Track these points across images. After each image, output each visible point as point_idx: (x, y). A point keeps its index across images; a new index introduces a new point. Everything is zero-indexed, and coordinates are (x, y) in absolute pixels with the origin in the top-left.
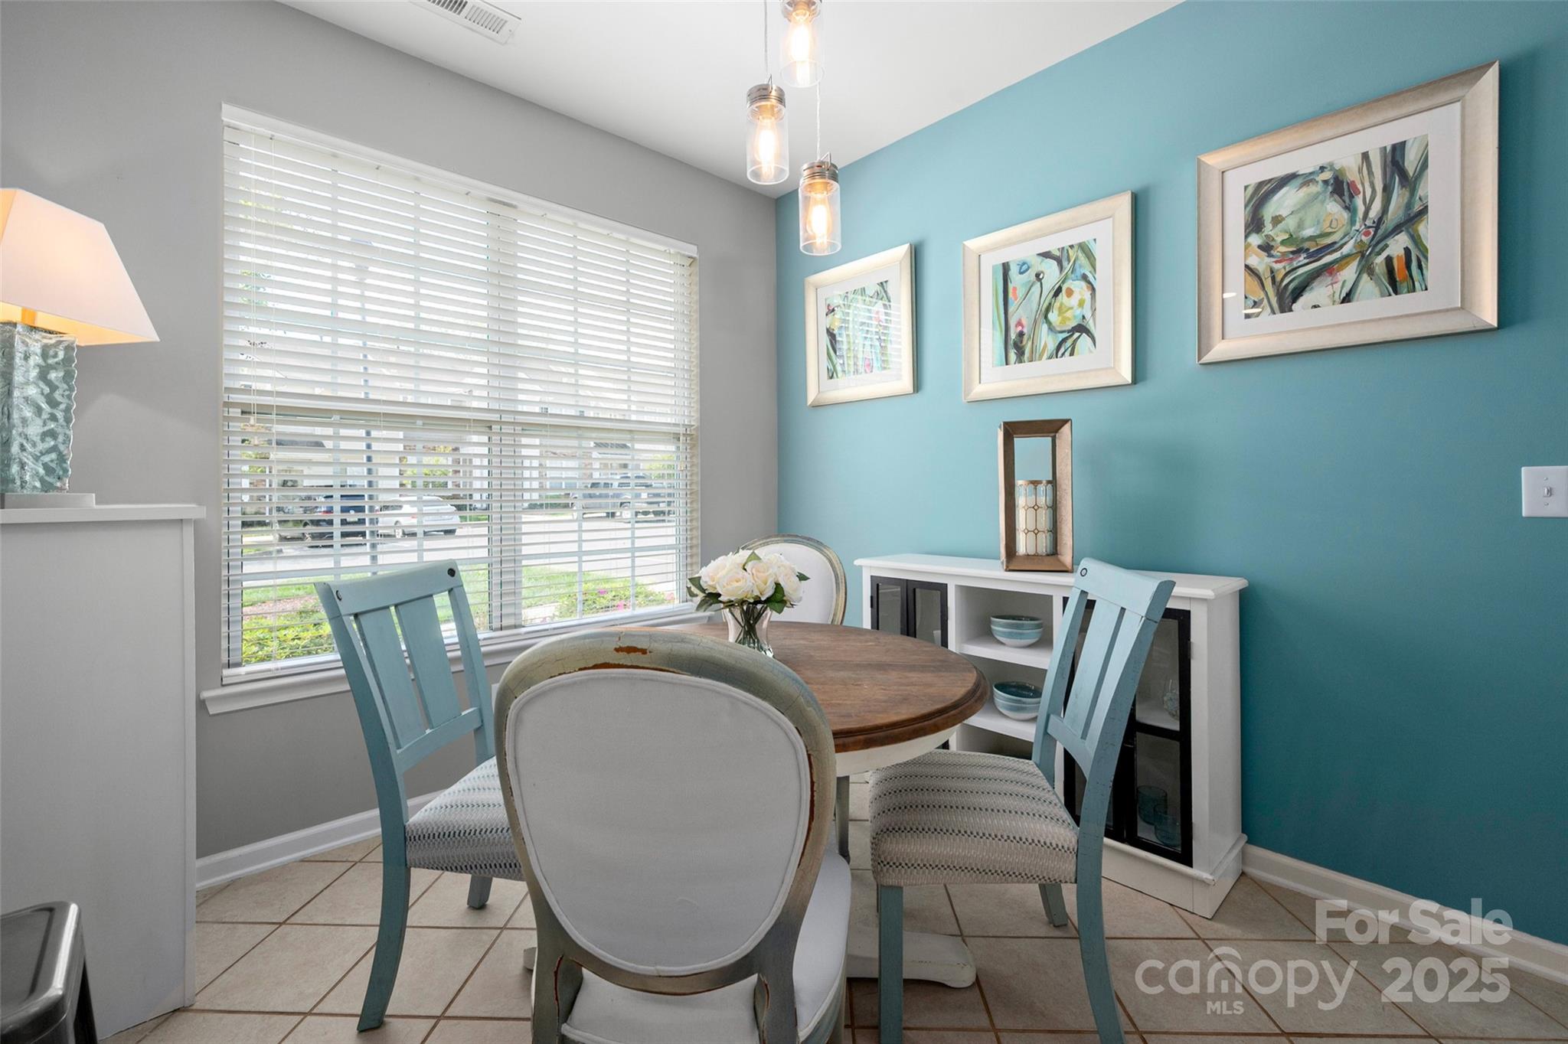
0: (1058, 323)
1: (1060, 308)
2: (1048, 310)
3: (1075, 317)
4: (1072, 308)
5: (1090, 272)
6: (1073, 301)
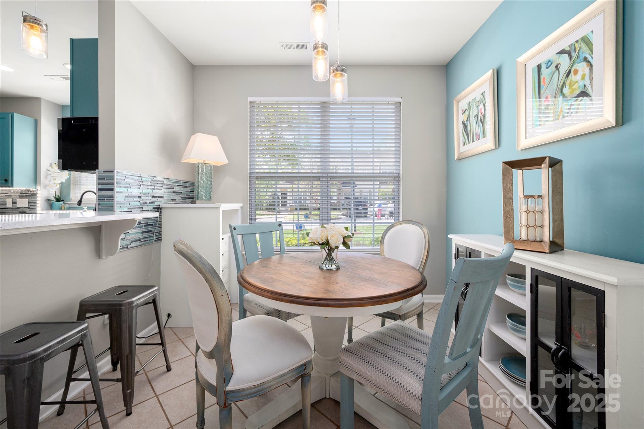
0: (569, 94)
1: (570, 84)
2: (562, 87)
3: (579, 87)
4: (577, 82)
5: (589, 54)
6: (579, 76)
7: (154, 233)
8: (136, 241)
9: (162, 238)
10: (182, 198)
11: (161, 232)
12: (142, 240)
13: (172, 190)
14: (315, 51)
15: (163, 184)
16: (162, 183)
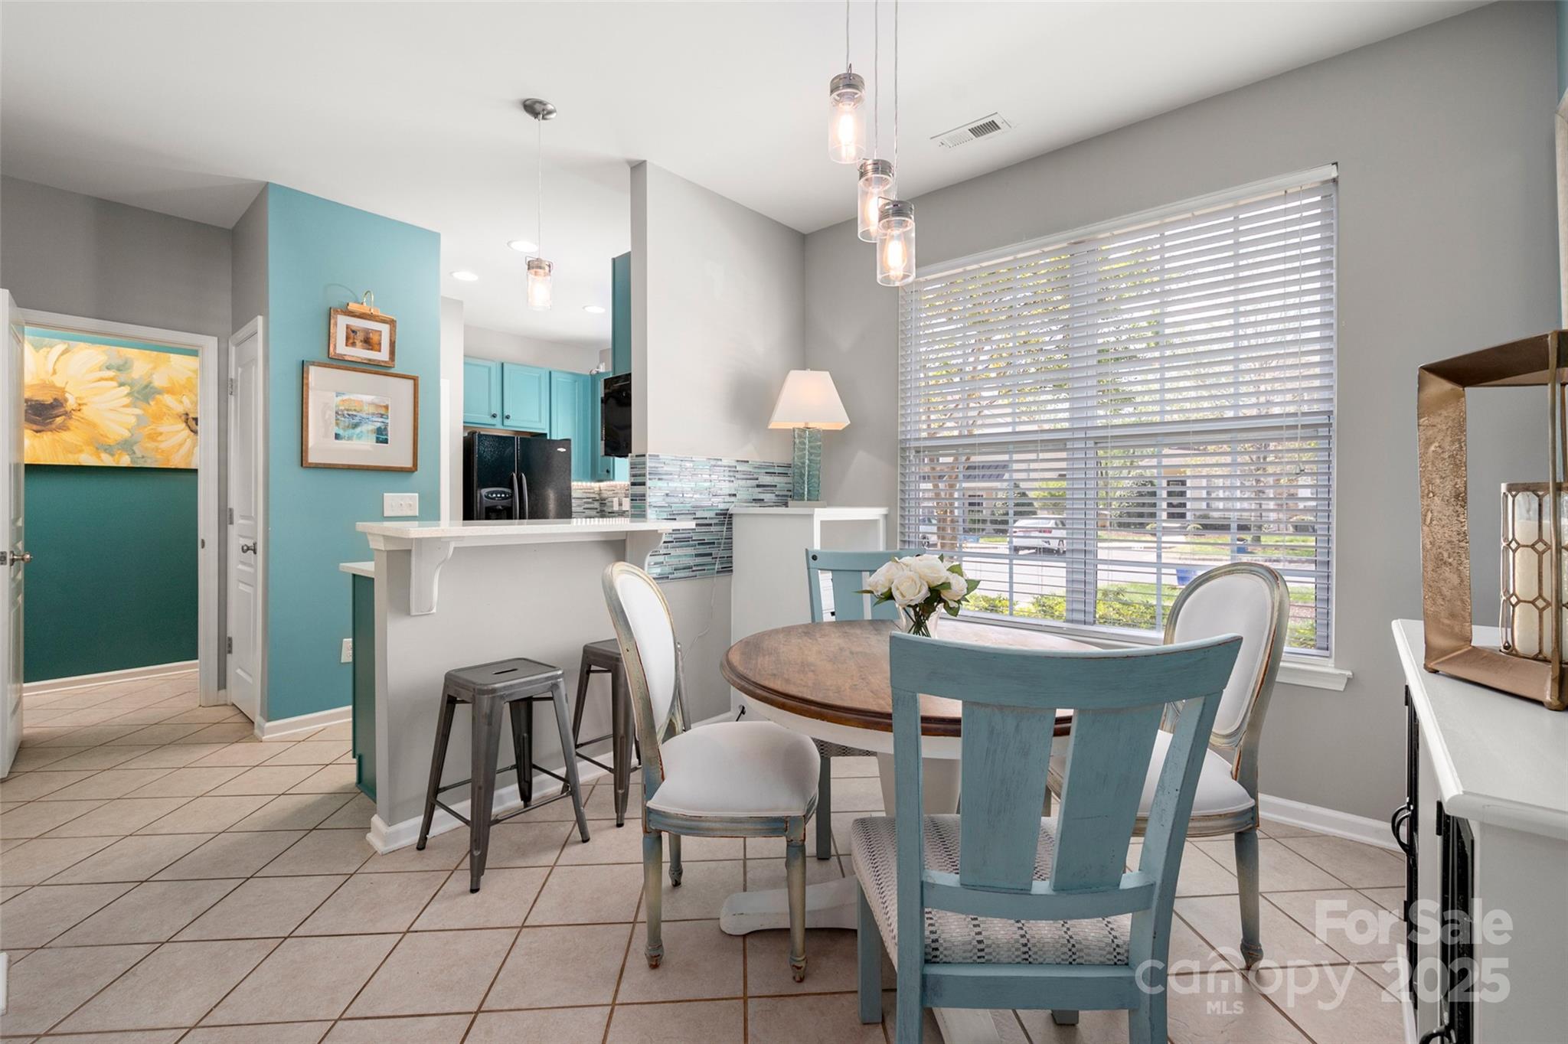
7: (716, 558)
8: (684, 569)
9: (734, 568)
10: (777, 496)
11: (731, 557)
12: (694, 569)
13: (755, 482)
14: (863, 179)
15: (735, 471)
16: (734, 469)
